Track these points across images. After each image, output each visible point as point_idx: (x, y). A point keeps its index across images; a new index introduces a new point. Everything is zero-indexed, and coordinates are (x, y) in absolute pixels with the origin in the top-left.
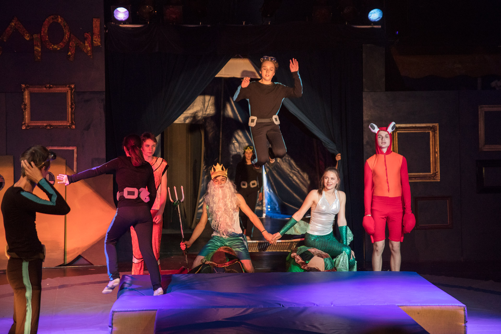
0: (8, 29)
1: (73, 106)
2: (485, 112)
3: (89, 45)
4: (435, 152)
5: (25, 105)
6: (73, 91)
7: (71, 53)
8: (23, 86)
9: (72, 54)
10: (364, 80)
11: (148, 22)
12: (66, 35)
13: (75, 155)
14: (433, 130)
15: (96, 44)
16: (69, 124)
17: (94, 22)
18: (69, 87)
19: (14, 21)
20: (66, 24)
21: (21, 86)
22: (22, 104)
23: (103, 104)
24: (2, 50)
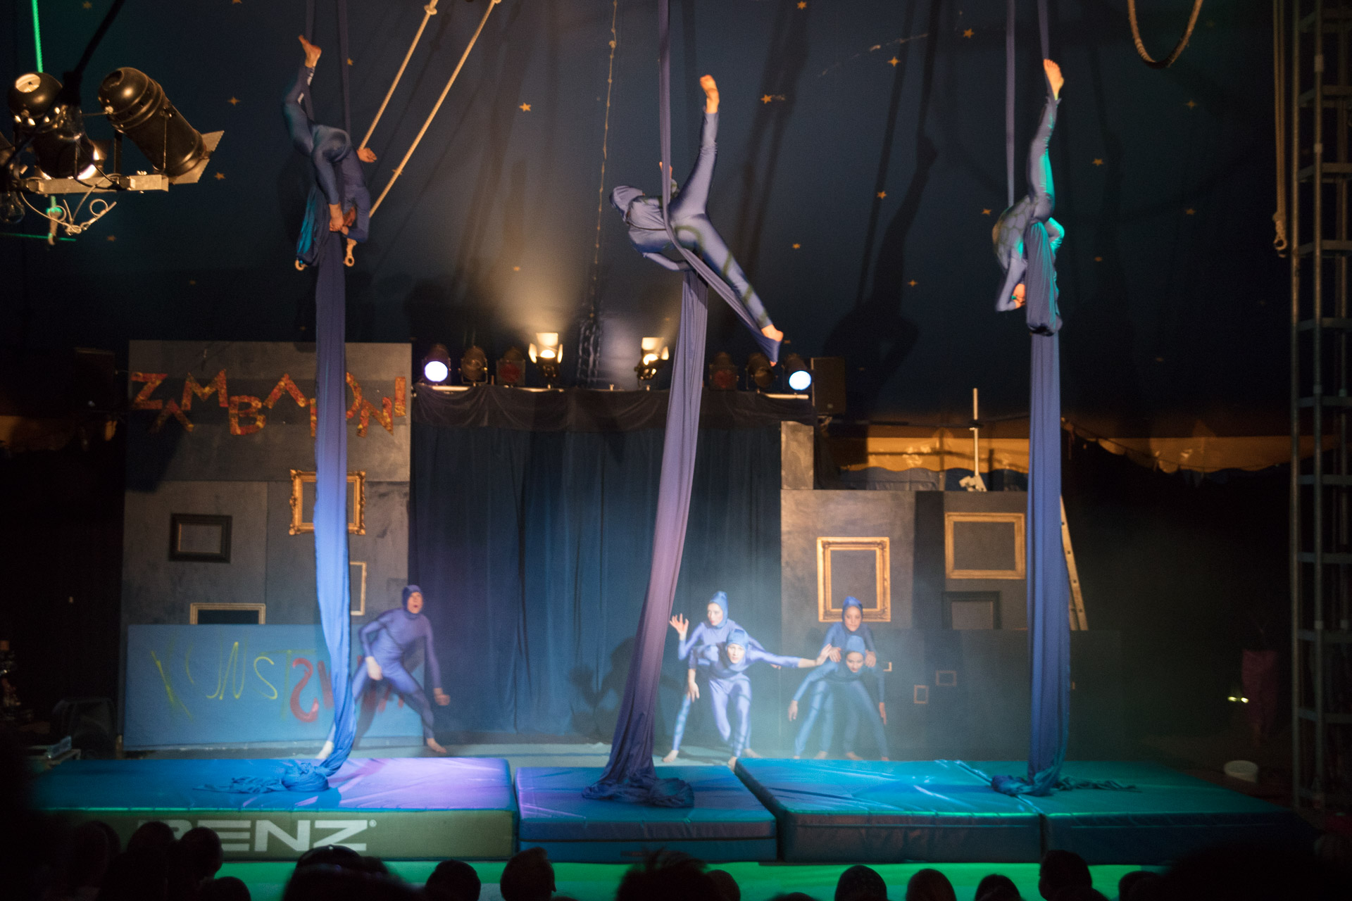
0: (275, 390)
1: (363, 503)
2: (956, 524)
3: (389, 415)
4: (884, 579)
5: (295, 500)
6: (364, 480)
7: (363, 425)
8: (294, 472)
9: (364, 427)
10: (783, 473)
11: (475, 385)
12: (357, 400)
13: (364, 574)
14: (880, 546)
15: (400, 414)
16: (356, 528)
17: (397, 382)
18: (359, 475)
19: (284, 379)
20: (356, 384)
21: (290, 472)
22: (290, 498)
23: (405, 500)
24: (266, 421)
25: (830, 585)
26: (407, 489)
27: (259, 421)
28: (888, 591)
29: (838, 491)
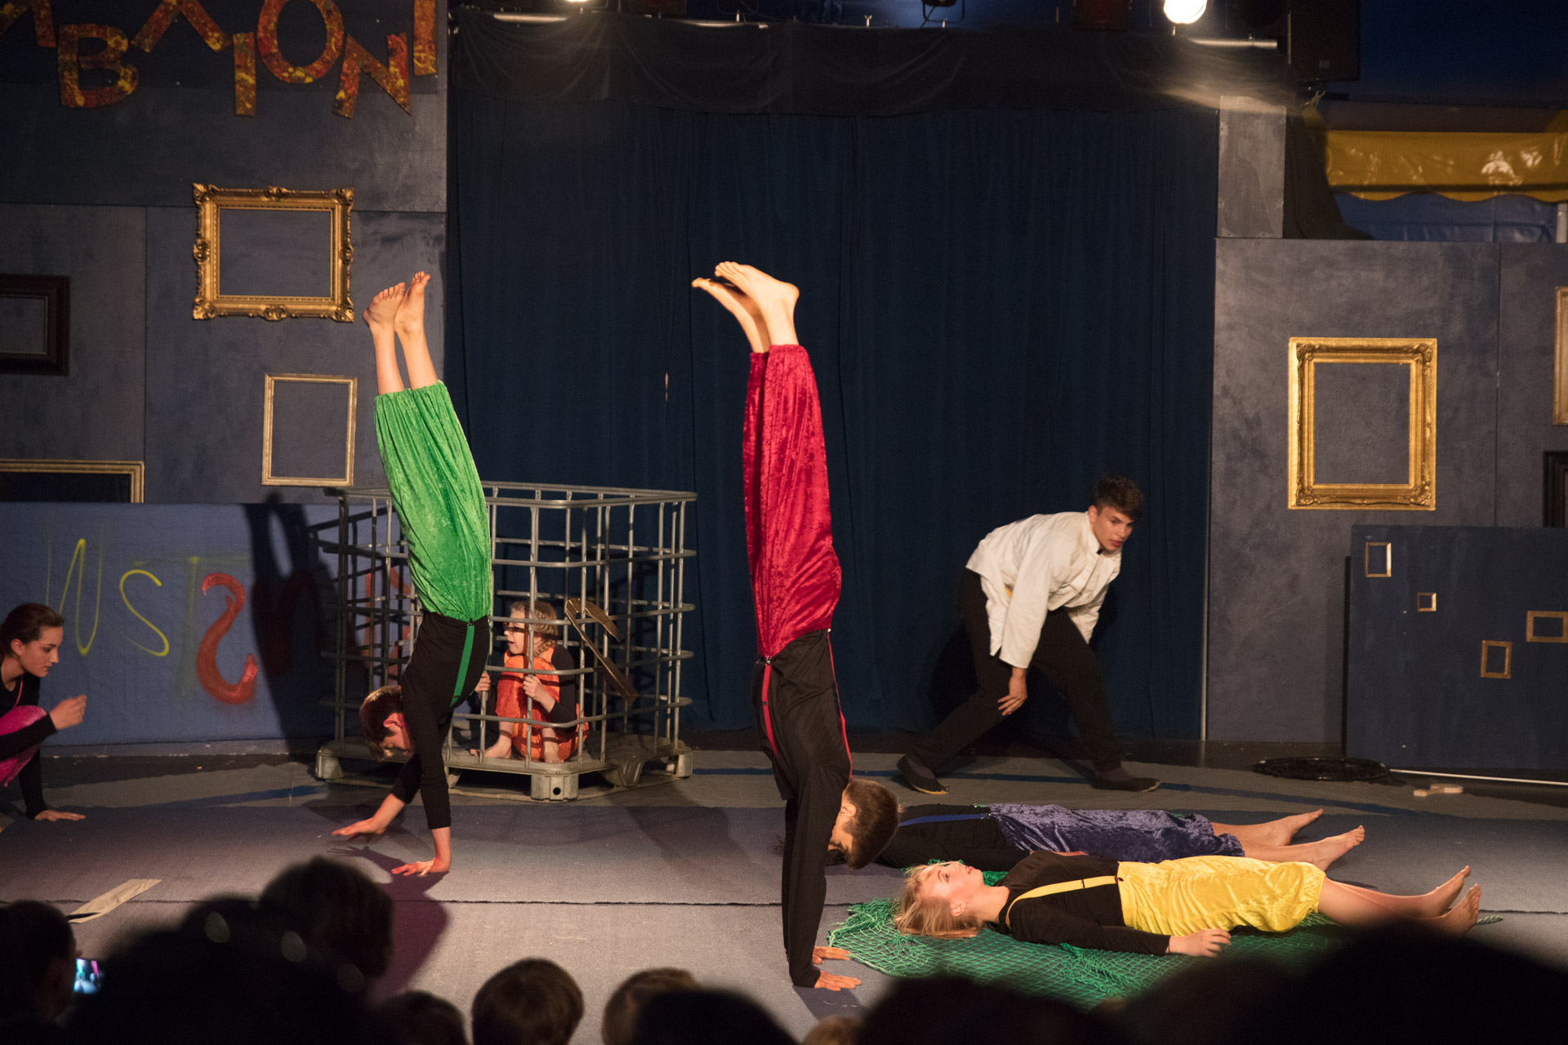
0: (158, 14)
1: (348, 255)
3: (401, 72)
4: (1425, 424)
5: (205, 246)
6: (349, 211)
7: (346, 92)
8: (200, 187)
9: (349, 98)
10: (1221, 205)
11: (582, 11)
12: (333, 40)
13: (352, 402)
14: (1419, 357)
15: (423, 69)
16: (334, 308)
17: (418, 3)
18: (338, 195)
20: (331, 6)
21: (194, 188)
22: (196, 243)
23: (438, 251)
24: (139, 79)
25: (1312, 436)
26: (441, 229)
27: (126, 80)
28: (1434, 448)
29: (1333, 243)
